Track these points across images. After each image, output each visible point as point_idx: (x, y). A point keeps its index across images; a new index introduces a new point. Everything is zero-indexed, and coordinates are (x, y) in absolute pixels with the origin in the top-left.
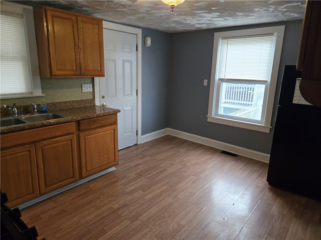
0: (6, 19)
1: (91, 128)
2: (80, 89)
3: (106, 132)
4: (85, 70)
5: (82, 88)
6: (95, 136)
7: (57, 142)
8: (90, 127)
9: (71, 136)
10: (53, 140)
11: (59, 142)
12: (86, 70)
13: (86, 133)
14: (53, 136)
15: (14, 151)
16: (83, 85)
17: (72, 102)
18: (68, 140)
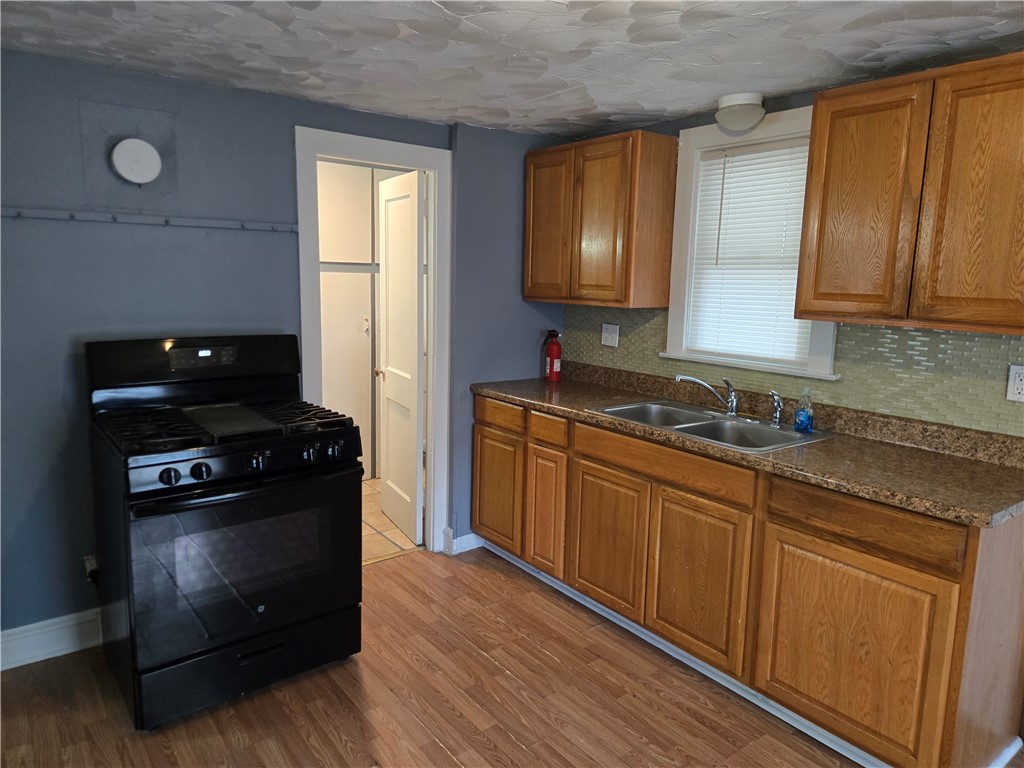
0: (788, 156)
1: (809, 522)
2: (1002, 384)
3: (886, 583)
4: (935, 297)
5: (1008, 380)
6: (823, 566)
7: (697, 508)
8: (807, 518)
9: (736, 511)
10: (689, 496)
11: (700, 512)
12: (939, 298)
13: (787, 531)
14: (690, 483)
15: (615, 476)
16: (1014, 369)
17: (935, 428)
18: (728, 522)
